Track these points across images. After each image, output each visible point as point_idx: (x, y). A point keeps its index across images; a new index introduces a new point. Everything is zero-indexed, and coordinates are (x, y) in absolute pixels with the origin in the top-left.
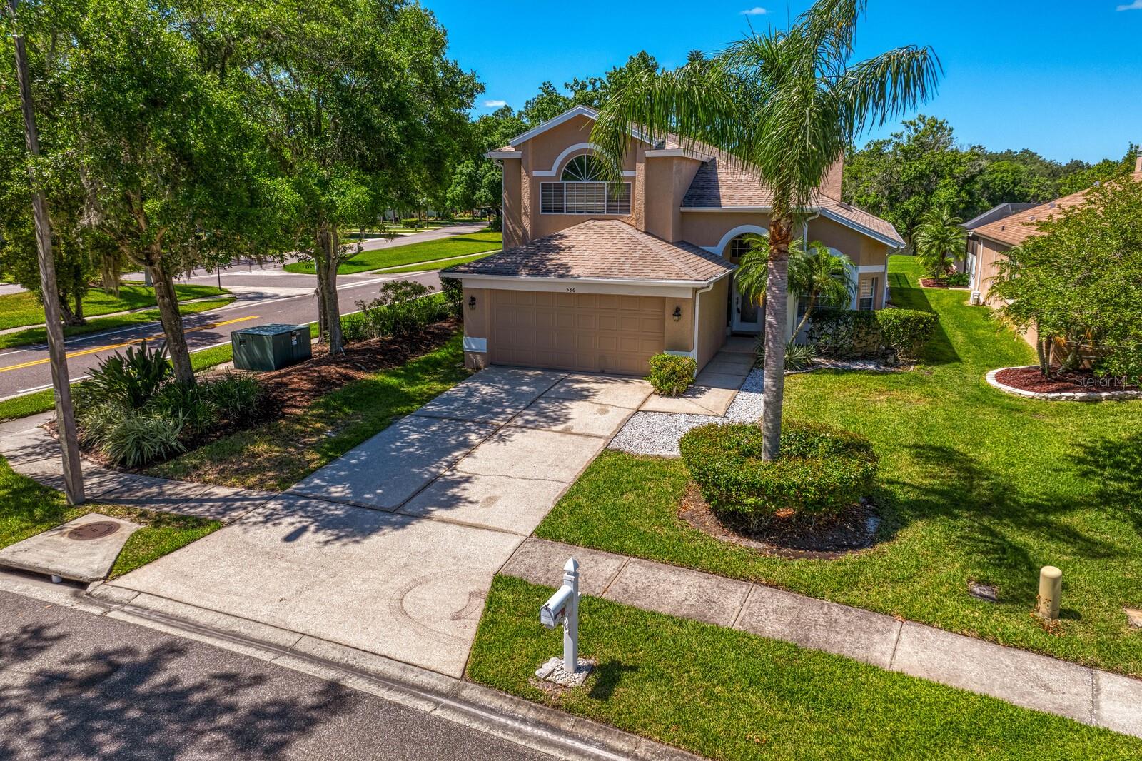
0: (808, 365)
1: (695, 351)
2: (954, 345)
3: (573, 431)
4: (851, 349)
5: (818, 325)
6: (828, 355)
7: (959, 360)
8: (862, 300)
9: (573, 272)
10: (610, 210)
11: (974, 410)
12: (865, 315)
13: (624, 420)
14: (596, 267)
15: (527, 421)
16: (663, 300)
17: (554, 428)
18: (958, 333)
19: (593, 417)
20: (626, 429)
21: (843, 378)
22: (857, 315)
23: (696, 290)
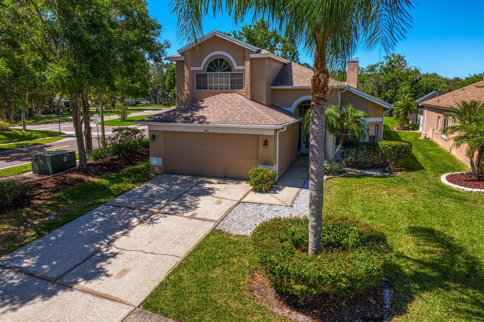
0: (341, 172)
1: (277, 165)
2: (419, 160)
3: (197, 216)
4: (365, 163)
5: (347, 150)
6: (353, 166)
7: (423, 168)
8: (370, 136)
9: (208, 120)
10: (232, 88)
11: (439, 200)
12: (373, 145)
13: (229, 209)
14: (220, 118)
15: (172, 209)
16: (258, 136)
17: (186, 215)
18: (419, 153)
19: (211, 206)
20: (230, 215)
21: (361, 180)
22: (368, 144)
23: (276, 130)
